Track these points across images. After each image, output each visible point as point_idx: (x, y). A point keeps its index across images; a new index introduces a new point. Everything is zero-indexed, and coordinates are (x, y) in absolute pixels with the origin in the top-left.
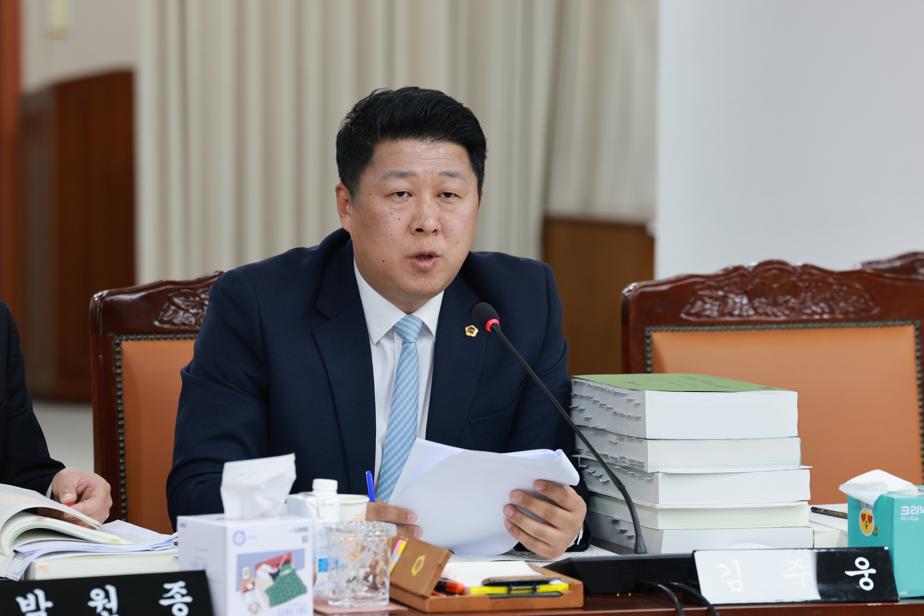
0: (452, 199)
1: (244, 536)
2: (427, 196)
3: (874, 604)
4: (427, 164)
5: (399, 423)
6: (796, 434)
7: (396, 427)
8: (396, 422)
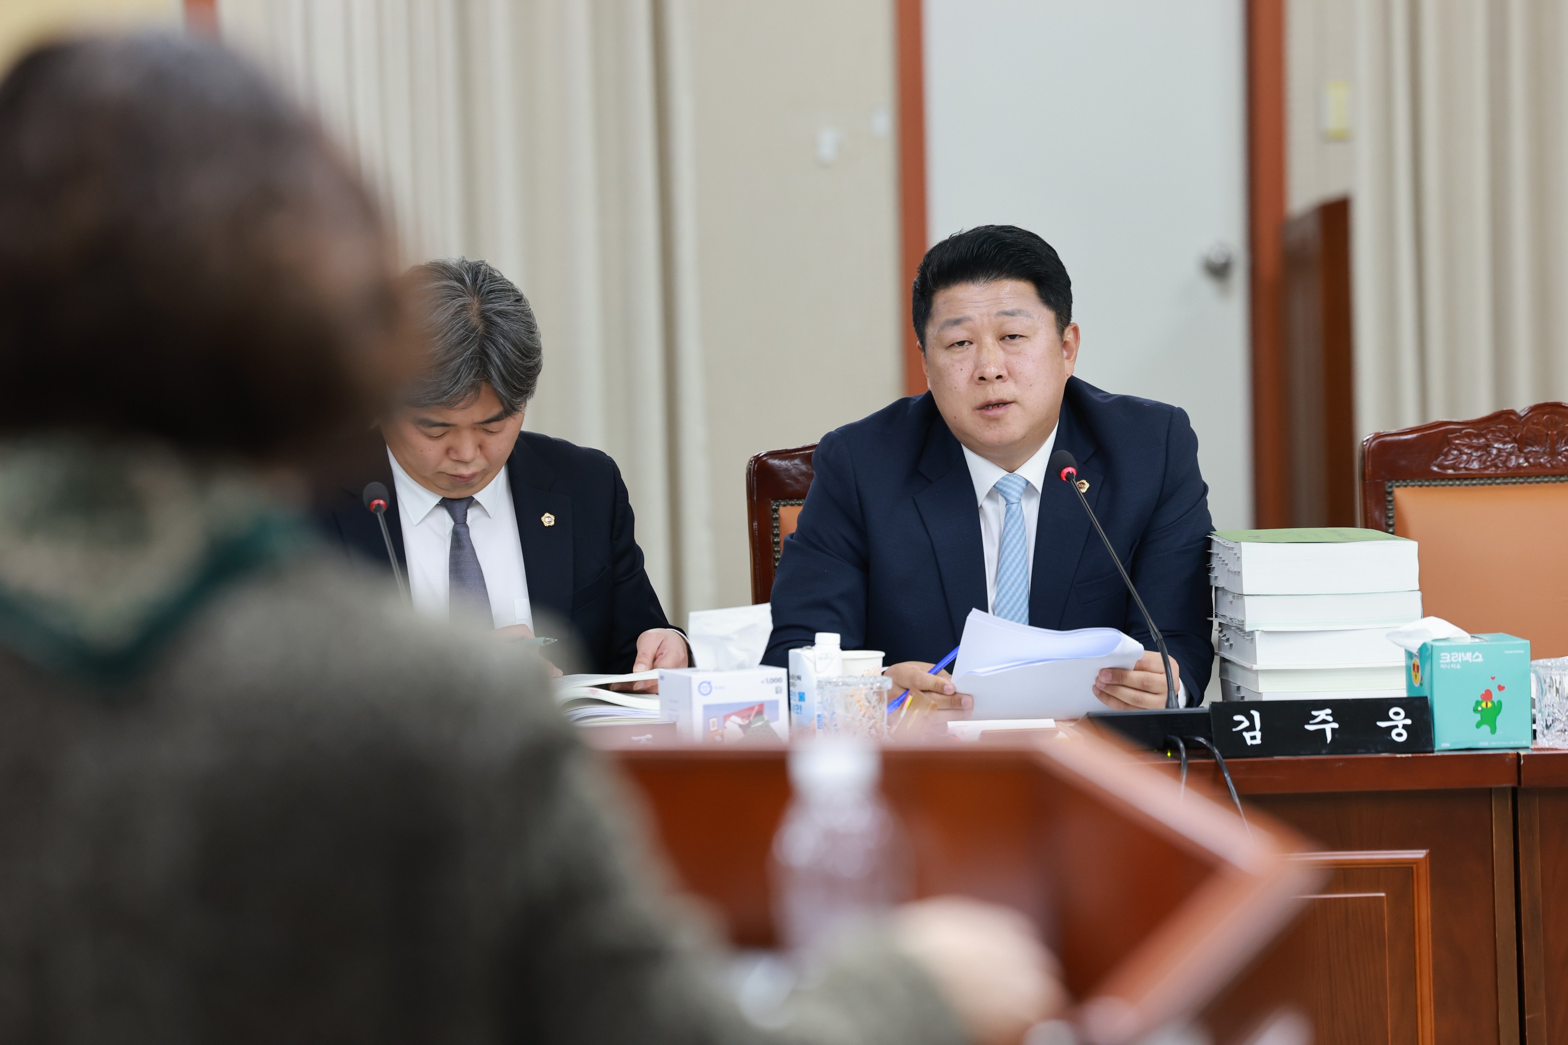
0: (1017, 341)
1: (711, 687)
2: (989, 340)
3: (1404, 756)
4: (981, 307)
5: (1007, 592)
6: (1418, 588)
7: (1004, 596)
8: (1004, 591)
